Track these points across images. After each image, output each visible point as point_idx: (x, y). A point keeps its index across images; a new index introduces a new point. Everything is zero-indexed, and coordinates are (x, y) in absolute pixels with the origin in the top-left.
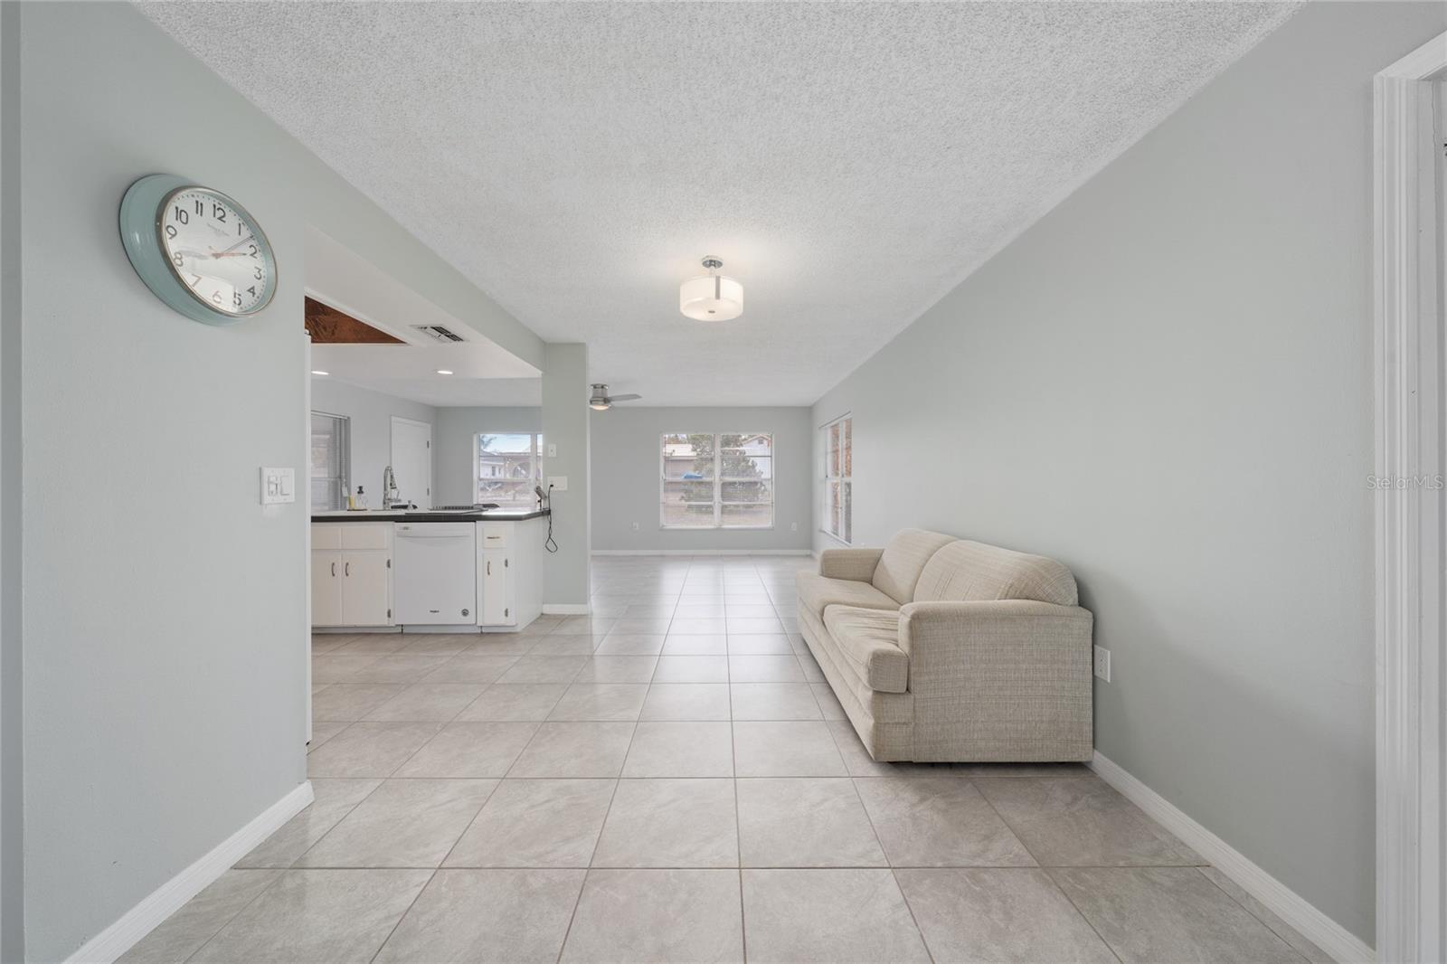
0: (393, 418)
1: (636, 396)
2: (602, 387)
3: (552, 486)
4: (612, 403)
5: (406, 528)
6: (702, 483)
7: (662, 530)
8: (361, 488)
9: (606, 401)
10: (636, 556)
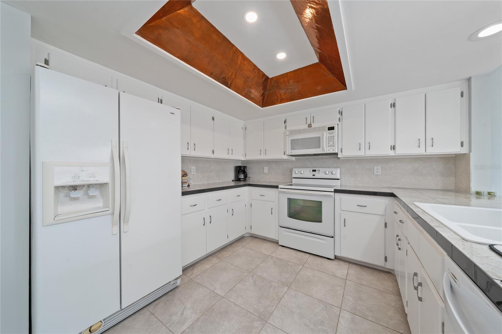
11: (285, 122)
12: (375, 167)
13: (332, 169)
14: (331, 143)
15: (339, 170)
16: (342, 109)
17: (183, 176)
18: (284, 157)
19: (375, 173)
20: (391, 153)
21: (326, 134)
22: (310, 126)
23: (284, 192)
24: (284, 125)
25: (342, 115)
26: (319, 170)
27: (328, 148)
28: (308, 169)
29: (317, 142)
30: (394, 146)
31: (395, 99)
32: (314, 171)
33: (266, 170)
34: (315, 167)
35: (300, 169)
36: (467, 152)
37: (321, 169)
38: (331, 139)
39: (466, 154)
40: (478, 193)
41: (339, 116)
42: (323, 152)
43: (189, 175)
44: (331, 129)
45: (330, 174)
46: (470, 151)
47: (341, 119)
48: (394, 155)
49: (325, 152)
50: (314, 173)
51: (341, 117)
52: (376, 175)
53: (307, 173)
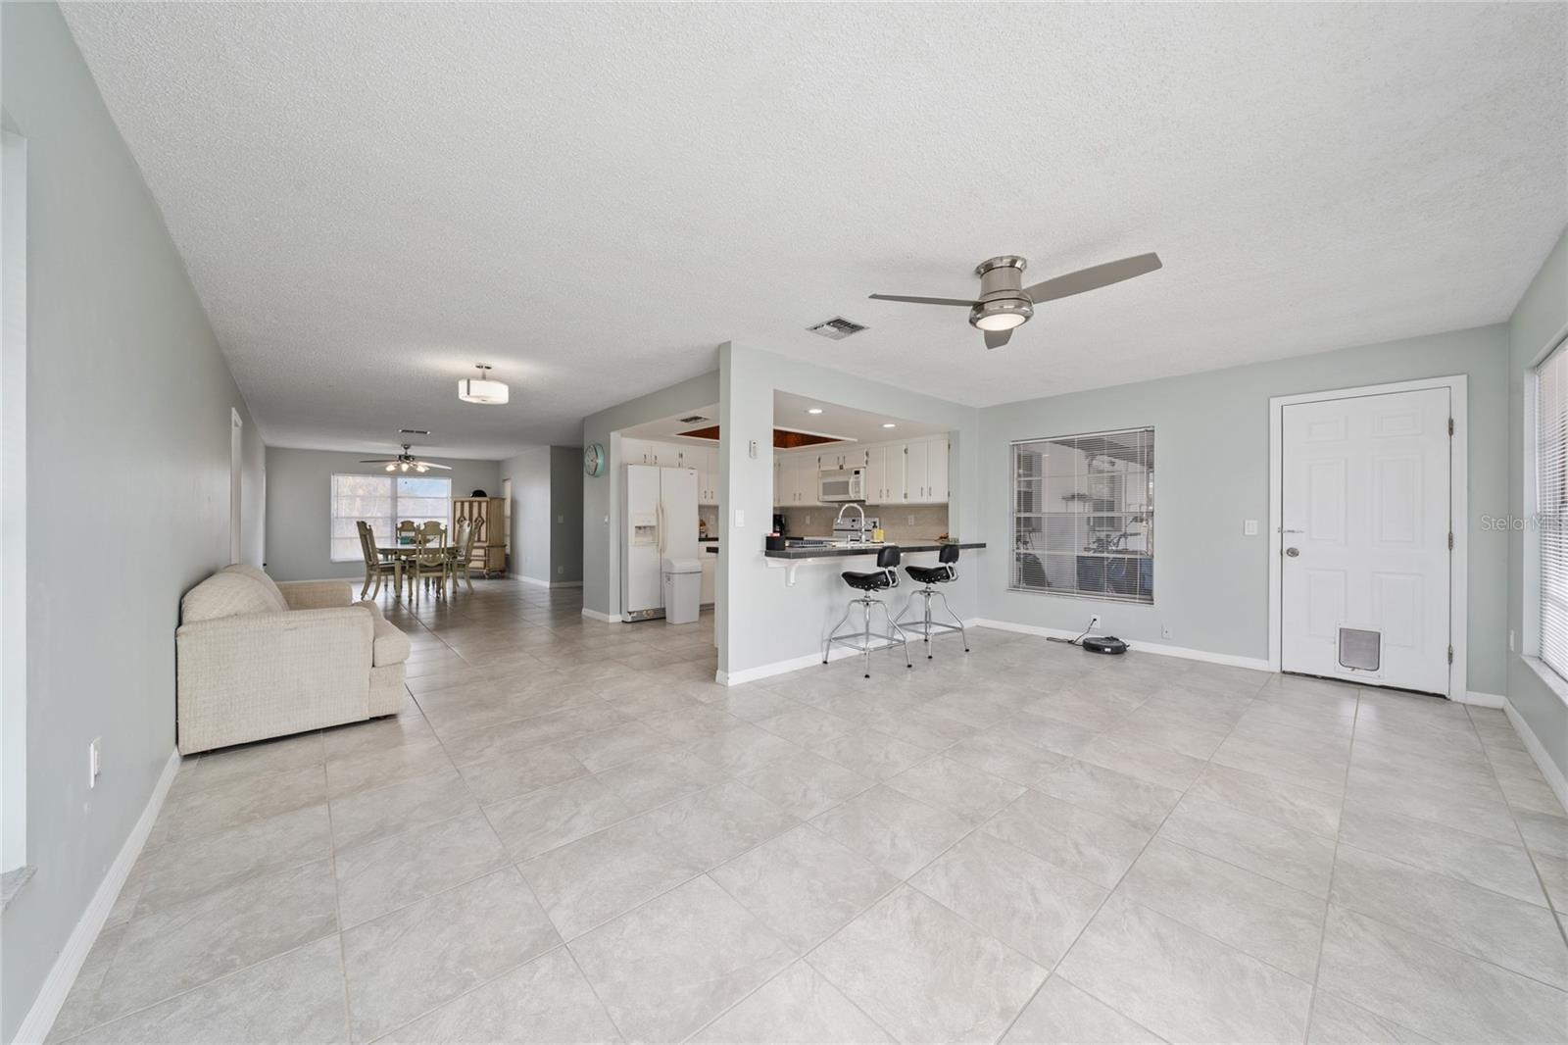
11: (819, 460)
14: (860, 489)
16: (869, 450)
17: (701, 525)
20: (904, 501)
21: (852, 479)
22: (841, 467)
25: (868, 456)
27: (854, 495)
29: (848, 487)
30: (906, 494)
31: (907, 445)
32: (854, 521)
33: (808, 520)
38: (859, 484)
41: (866, 457)
43: (708, 525)
44: (857, 473)
46: (949, 501)
48: (906, 503)
49: (855, 499)
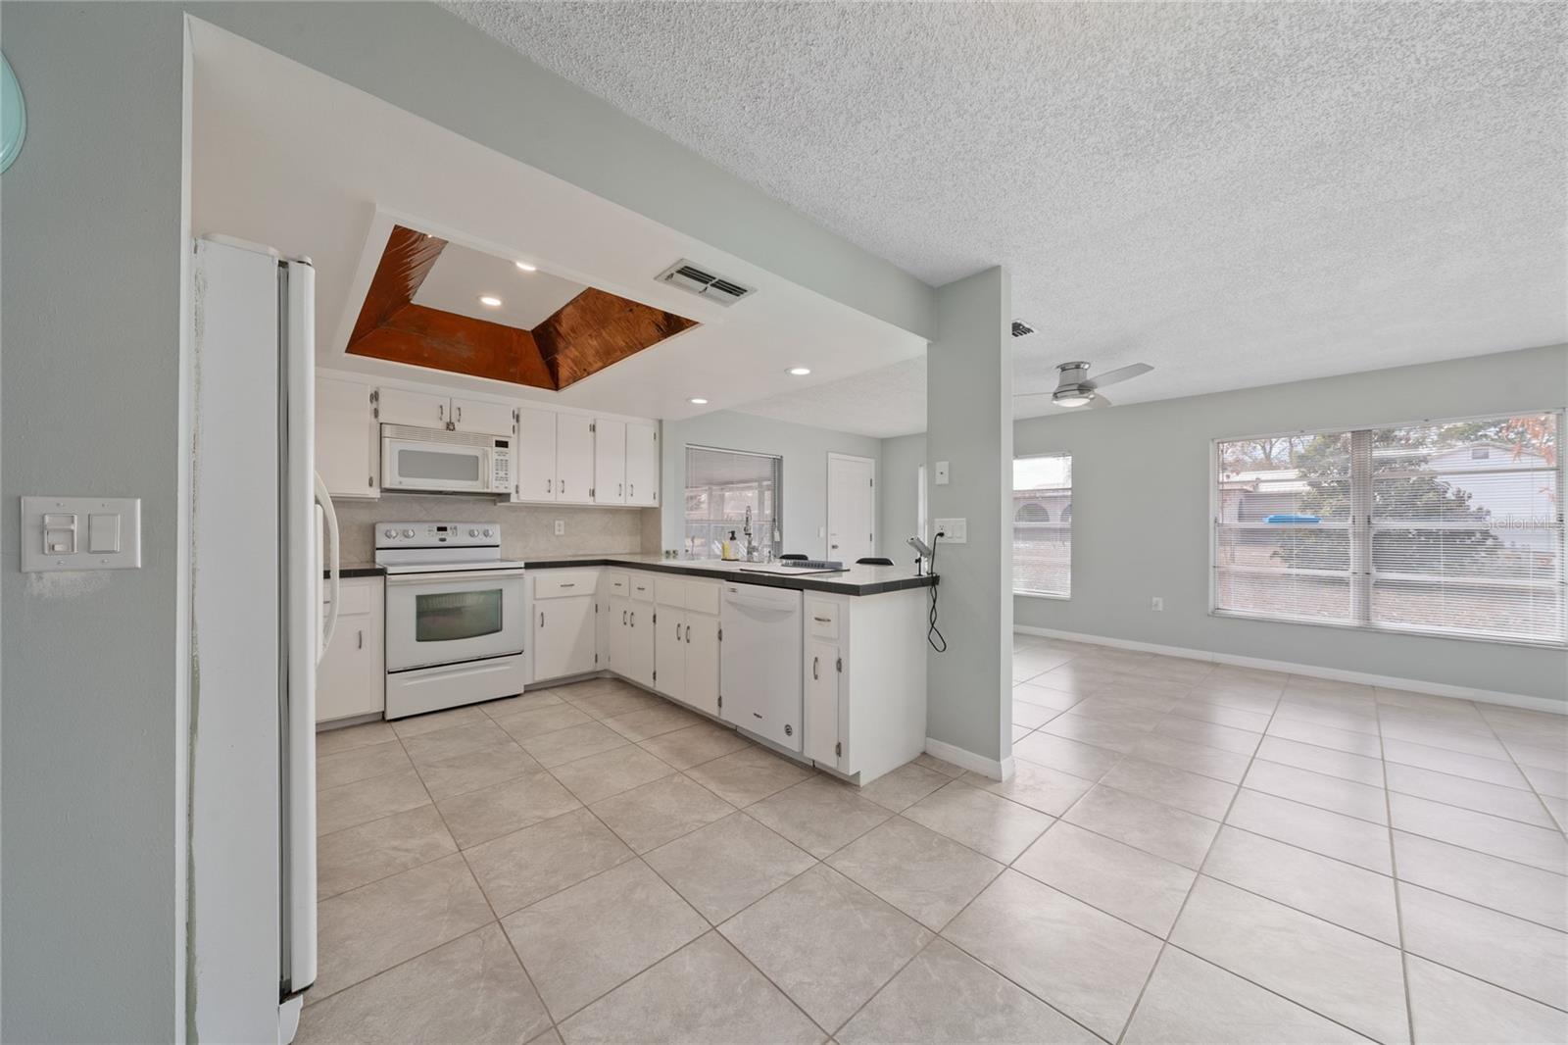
0: (830, 454)
1: (1143, 368)
2: (1078, 366)
3: (941, 535)
4: (1096, 391)
5: (734, 590)
6: (1321, 530)
7: (1216, 614)
8: (733, 533)
9: (1084, 388)
10: (1156, 655)
11: (374, 397)
12: (557, 522)
13: (486, 527)
14: (502, 474)
15: (498, 527)
16: (519, 409)
18: (368, 493)
19: (557, 533)
20: (589, 501)
22: (450, 426)
23: (407, 583)
24: (370, 407)
25: (518, 421)
26: (455, 528)
27: (497, 483)
28: (426, 526)
29: (470, 466)
30: (593, 491)
31: (595, 420)
32: (442, 531)
34: (446, 522)
35: (402, 527)
36: (657, 506)
37: (459, 526)
38: (503, 465)
39: (655, 508)
40: (667, 552)
41: (514, 422)
42: (486, 490)
44: (502, 444)
45: (481, 536)
46: (661, 505)
47: (516, 428)
48: (592, 503)
49: (489, 491)
50: (442, 534)
51: (515, 424)
52: (558, 536)
53: (425, 535)
